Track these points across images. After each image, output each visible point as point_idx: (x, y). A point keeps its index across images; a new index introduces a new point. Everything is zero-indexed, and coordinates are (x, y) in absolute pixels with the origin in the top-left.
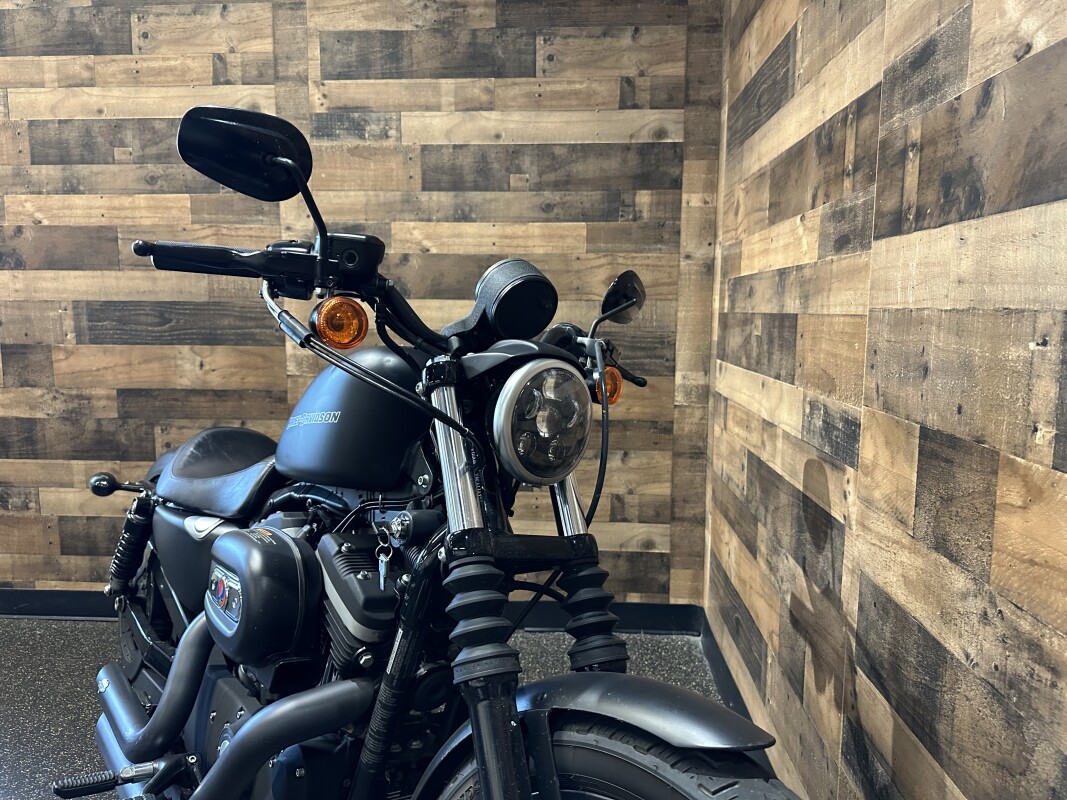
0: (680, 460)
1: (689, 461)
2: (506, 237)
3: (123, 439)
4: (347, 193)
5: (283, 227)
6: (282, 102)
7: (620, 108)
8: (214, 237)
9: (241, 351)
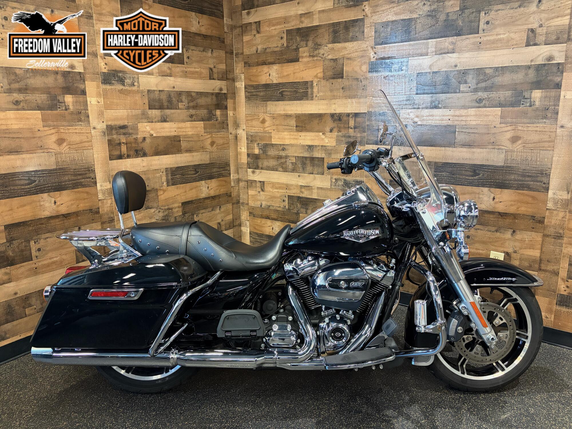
2: (179, 128)
4: (119, 111)
5: (92, 127)
6: (86, 65)
7: (210, 79)
8: (56, 134)
9: (76, 192)
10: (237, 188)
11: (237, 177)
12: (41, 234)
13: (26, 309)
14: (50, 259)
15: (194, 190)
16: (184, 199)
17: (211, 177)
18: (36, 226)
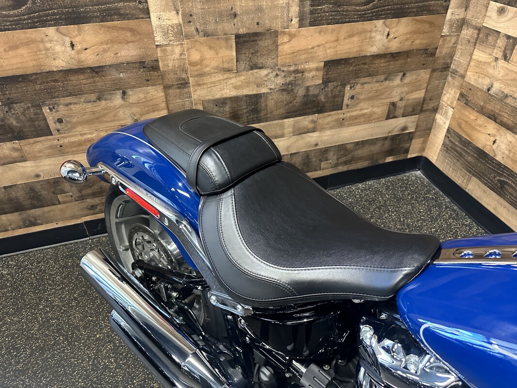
0: (435, 73)
1: (440, 73)
3: (14, 123)
10: (453, 40)
11: (461, 17)
12: (57, 97)
13: (58, 196)
14: (81, 135)
15: (355, 39)
16: (331, 54)
17: (399, 13)
18: (45, 84)
